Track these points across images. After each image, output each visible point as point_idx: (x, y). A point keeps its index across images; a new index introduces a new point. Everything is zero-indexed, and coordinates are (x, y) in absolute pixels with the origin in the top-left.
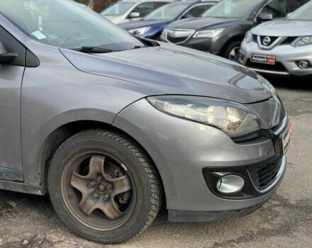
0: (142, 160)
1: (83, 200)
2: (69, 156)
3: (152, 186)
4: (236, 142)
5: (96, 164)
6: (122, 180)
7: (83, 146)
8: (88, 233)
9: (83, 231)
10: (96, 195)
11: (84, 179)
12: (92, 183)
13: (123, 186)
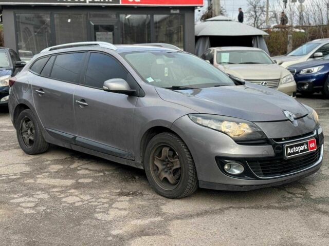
0: (185, 150)
1: (159, 172)
2: (153, 146)
3: (190, 165)
4: (238, 143)
5: (165, 151)
6: (177, 161)
7: (159, 141)
8: (161, 191)
9: (159, 190)
10: (166, 170)
11: (160, 160)
12: (164, 163)
13: (177, 165)
